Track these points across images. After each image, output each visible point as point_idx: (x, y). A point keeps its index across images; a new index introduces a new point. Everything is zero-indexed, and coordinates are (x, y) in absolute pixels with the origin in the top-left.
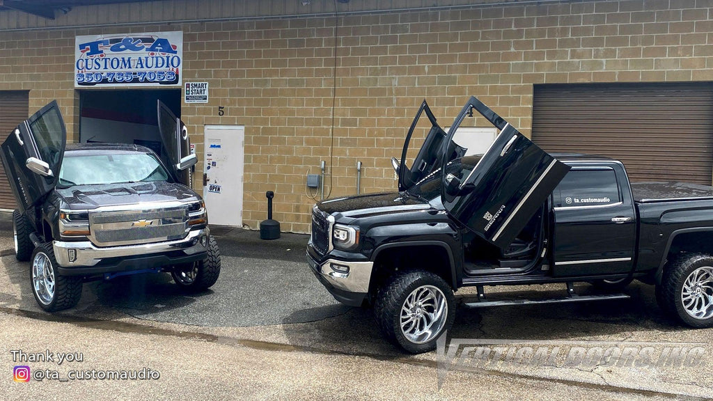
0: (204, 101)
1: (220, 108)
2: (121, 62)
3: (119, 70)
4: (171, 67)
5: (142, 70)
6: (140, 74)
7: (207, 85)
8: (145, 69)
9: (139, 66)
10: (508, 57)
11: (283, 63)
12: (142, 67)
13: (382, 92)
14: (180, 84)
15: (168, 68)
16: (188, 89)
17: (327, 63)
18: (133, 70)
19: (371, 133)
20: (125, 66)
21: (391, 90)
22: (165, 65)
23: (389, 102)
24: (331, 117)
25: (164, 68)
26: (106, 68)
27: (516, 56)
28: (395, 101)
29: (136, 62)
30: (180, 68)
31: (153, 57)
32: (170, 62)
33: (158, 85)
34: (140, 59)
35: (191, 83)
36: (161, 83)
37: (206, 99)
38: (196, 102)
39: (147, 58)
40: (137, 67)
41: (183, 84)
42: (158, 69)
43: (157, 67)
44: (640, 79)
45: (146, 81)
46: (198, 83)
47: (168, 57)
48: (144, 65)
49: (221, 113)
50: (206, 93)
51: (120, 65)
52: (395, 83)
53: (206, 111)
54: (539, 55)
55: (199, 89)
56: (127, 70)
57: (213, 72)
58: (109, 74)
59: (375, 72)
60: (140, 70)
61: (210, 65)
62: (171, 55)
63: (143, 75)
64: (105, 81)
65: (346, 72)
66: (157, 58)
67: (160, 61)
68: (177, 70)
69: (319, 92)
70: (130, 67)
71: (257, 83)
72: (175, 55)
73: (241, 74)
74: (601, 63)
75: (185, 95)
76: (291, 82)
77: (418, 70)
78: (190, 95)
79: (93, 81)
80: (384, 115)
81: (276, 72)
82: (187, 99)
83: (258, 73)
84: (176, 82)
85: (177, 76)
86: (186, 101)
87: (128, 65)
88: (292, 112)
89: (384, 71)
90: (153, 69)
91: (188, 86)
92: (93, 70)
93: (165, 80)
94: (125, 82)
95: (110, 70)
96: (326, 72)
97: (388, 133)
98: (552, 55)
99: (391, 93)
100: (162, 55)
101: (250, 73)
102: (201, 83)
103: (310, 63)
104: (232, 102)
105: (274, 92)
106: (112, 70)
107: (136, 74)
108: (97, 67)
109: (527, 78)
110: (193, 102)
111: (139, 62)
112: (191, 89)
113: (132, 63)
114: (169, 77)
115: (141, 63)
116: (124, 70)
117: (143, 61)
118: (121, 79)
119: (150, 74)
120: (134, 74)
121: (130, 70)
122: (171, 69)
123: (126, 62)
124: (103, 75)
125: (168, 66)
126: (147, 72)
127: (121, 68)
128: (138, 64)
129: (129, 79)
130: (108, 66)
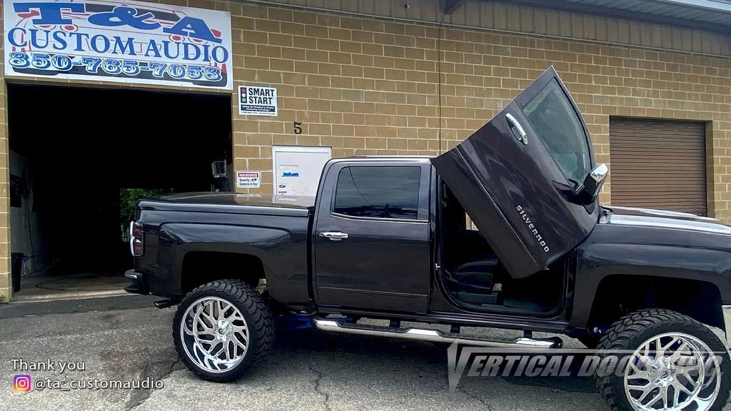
0: (270, 114)
1: (295, 123)
2: (112, 44)
3: (109, 55)
4: (213, 62)
5: (157, 60)
6: (154, 65)
7: (275, 93)
8: (164, 59)
9: (152, 53)
10: (591, 89)
11: (378, 73)
12: (158, 55)
13: (488, 114)
14: (229, 87)
15: (208, 63)
16: (244, 95)
17: (430, 77)
18: (140, 58)
20: (123, 50)
22: (202, 57)
24: (438, 140)
25: (200, 62)
26: (79, 48)
27: (596, 89)
29: (145, 48)
30: (229, 65)
31: (178, 44)
32: (210, 54)
33: (190, 85)
34: (153, 42)
35: (248, 88)
36: (195, 83)
37: (273, 110)
38: (258, 113)
39: (166, 43)
40: (147, 55)
41: (235, 85)
43: (186, 57)
44: (674, 117)
45: (167, 77)
46: (260, 88)
47: (206, 47)
48: (162, 52)
49: (298, 131)
50: (274, 103)
51: (111, 47)
52: (500, 106)
53: (273, 127)
54: (611, 91)
55: (262, 97)
56: (127, 56)
57: (282, 76)
58: (87, 60)
60: (152, 58)
61: (276, 64)
62: (212, 45)
63: (160, 68)
64: (78, 70)
65: (451, 90)
66: (186, 45)
67: (192, 50)
68: (224, 66)
69: (424, 111)
70: (132, 53)
71: (346, 95)
72: (219, 44)
73: (324, 81)
74: (651, 101)
75: (240, 104)
76: (389, 97)
78: (248, 103)
79: (51, 68)
81: (370, 84)
82: (242, 109)
83: (347, 83)
84: (224, 83)
85: (224, 75)
86: (241, 112)
87: (128, 49)
88: (392, 133)
89: (488, 92)
90: (180, 60)
91: (244, 91)
92: (50, 49)
93: (203, 79)
94: (122, 75)
95: (88, 52)
96: (428, 89)
98: (621, 91)
100: (195, 43)
101: (337, 82)
102: (264, 89)
103: (412, 76)
104: (314, 117)
105: (369, 107)
106: (94, 54)
107: (146, 64)
108: (60, 45)
109: (605, 110)
110: (253, 113)
111: (151, 47)
112: (248, 96)
113: (136, 48)
114: (209, 75)
115: (155, 50)
116: (120, 56)
117: (158, 47)
118: (114, 70)
119: (174, 67)
120: (141, 64)
121: (132, 57)
122: (213, 64)
123: (124, 44)
124: (72, 60)
125: (206, 59)
126: (168, 64)
127: (114, 52)
128: (148, 49)
129: (132, 71)
130: (84, 46)
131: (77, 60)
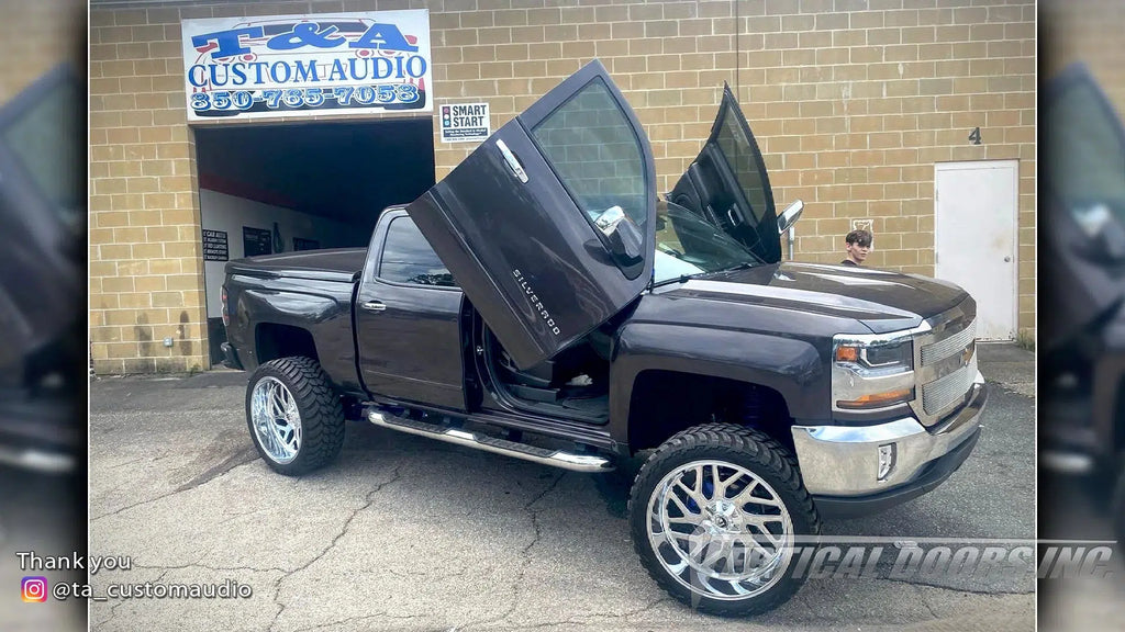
0: (481, 138)
2: (293, 70)
3: (290, 84)
4: (408, 77)
5: (343, 83)
6: (340, 91)
7: (487, 109)
8: (350, 82)
9: (337, 76)
12: (343, 77)
13: (824, 108)
14: (429, 107)
15: (401, 80)
16: (447, 117)
17: (722, 60)
18: (324, 84)
19: (808, 179)
20: (305, 76)
21: (841, 105)
22: (395, 72)
23: (838, 125)
25: (392, 79)
26: (259, 81)
28: (848, 124)
29: (329, 68)
30: (428, 78)
31: (366, 59)
32: (404, 67)
33: (381, 110)
34: (337, 62)
35: (452, 106)
36: (387, 107)
37: (485, 133)
38: (466, 139)
39: (352, 62)
40: (331, 79)
41: (436, 103)
42: (377, 82)
43: (376, 76)
45: (355, 104)
46: (467, 105)
47: (399, 59)
48: (348, 74)
50: (486, 124)
51: (293, 75)
52: (847, 93)
55: (470, 116)
56: (310, 84)
57: (496, 85)
58: (267, 94)
59: (811, 75)
60: (337, 83)
61: (489, 71)
62: (406, 55)
63: (346, 93)
64: (260, 106)
66: (376, 61)
67: (382, 66)
68: (422, 82)
70: (315, 80)
72: (414, 54)
75: (442, 128)
77: (885, 72)
78: (453, 127)
79: (232, 108)
80: (830, 147)
82: (446, 135)
84: (421, 103)
85: (422, 93)
86: (444, 140)
87: (310, 74)
89: (826, 74)
90: (369, 81)
91: (446, 111)
92: (230, 86)
93: (396, 101)
94: (305, 107)
95: (269, 84)
96: (718, 78)
97: (839, 176)
99: (842, 112)
100: (386, 56)
102: (473, 105)
106: (274, 85)
107: (330, 91)
108: (239, 80)
110: (458, 140)
111: (336, 69)
112: (453, 117)
113: (319, 71)
114: (404, 95)
115: (341, 71)
116: (302, 84)
117: (344, 67)
118: (297, 102)
119: (362, 90)
120: (326, 91)
121: (316, 84)
122: (408, 80)
123: (306, 69)
124: (253, 96)
125: (400, 75)
126: (355, 88)
127: (296, 81)
128: (333, 72)
129: (316, 101)
130: (264, 77)
131: (258, 95)
